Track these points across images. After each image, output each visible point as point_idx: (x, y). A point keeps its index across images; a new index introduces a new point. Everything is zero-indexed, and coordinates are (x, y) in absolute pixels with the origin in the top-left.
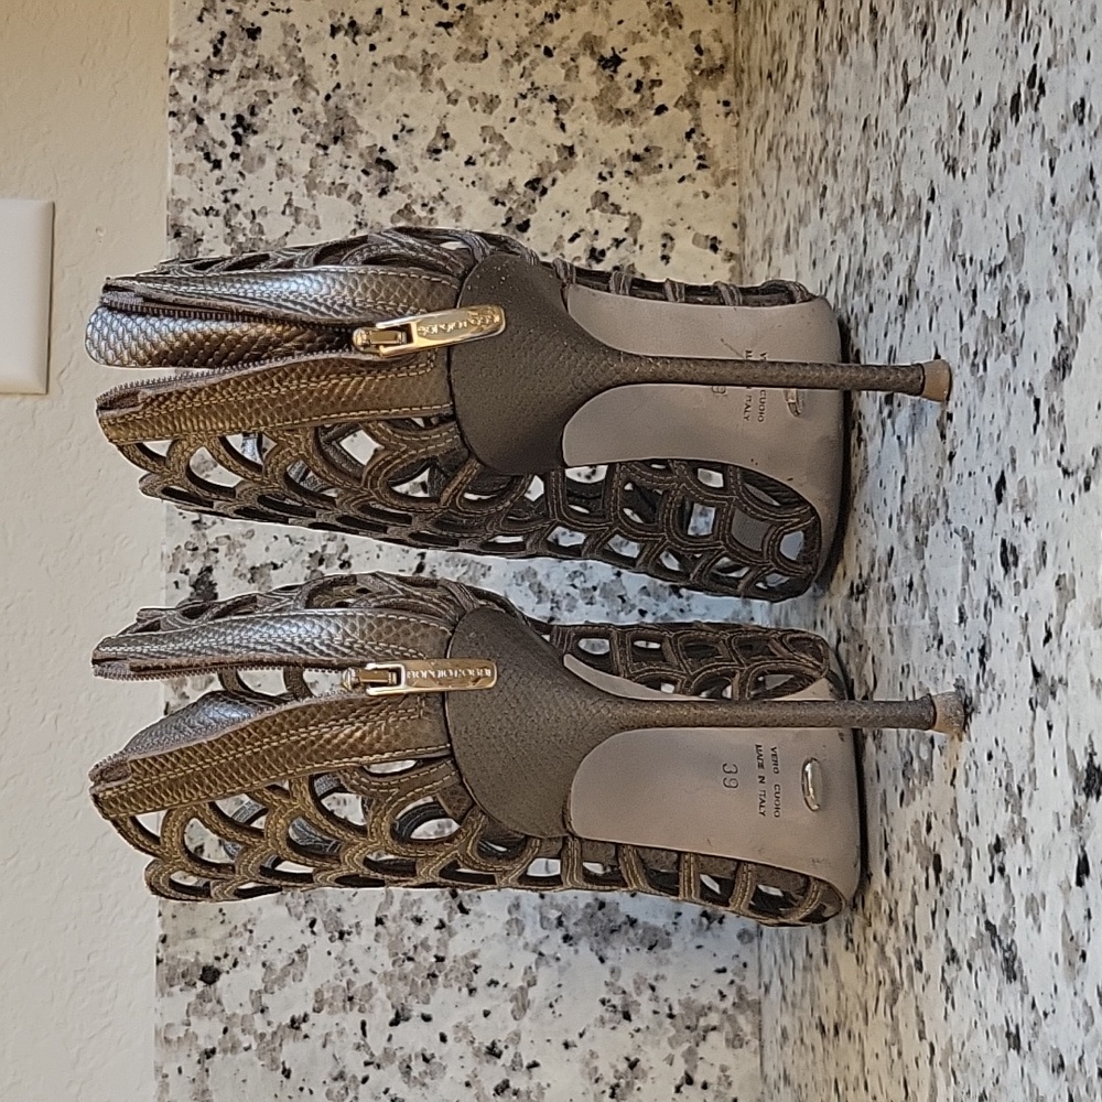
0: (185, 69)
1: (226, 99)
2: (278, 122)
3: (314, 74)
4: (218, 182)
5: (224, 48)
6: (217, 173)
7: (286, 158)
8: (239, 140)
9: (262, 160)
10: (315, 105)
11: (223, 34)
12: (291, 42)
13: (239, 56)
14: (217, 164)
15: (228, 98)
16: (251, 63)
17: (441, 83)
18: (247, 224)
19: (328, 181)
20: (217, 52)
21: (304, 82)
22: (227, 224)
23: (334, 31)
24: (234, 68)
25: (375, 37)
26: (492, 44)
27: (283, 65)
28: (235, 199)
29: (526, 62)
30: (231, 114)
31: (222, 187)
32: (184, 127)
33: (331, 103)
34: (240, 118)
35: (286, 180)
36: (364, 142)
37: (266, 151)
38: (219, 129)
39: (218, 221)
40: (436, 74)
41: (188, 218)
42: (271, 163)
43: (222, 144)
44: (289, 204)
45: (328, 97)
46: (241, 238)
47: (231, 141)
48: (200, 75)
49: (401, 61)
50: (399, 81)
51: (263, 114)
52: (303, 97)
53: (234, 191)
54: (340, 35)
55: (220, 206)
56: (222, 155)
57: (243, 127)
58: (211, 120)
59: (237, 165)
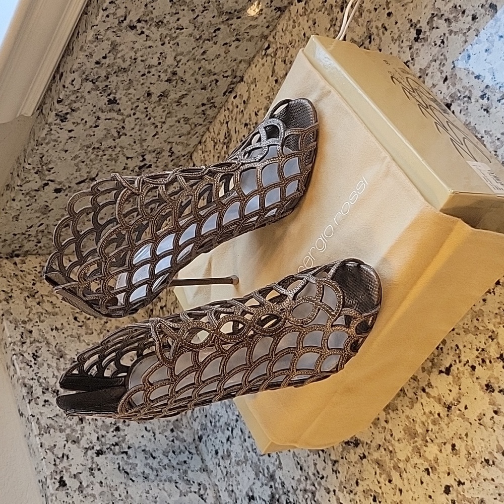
0: (14, 343)
1: (29, 349)
2: (44, 353)
3: (50, 341)
4: (33, 371)
5: (24, 336)
6: (32, 369)
7: (49, 363)
8: (35, 360)
9: (43, 365)
10: (53, 349)
11: (23, 333)
12: (41, 333)
13: (29, 338)
14: (31, 366)
16: (32, 339)
17: (84, 341)
18: (44, 381)
19: (62, 368)
20: (22, 337)
21: (48, 343)
22: (39, 382)
23: (52, 330)
24: (28, 341)
25: (63, 331)
26: (94, 330)
27: (41, 340)
28: (39, 375)
29: (103, 334)
30: (31, 353)
31: (34, 372)
32: (19, 358)
33: (57, 347)
34: (33, 354)
35: (51, 369)
36: (68, 357)
37: (43, 362)
38: (29, 358)
39: (36, 381)
40: (82, 338)
41: (26, 381)
42: (45, 365)
43: (31, 361)
44: (54, 375)
45: (56, 346)
46: (43, 385)
47: (33, 360)
48: (19, 344)
49: (72, 336)
50: (73, 341)
51: (40, 352)
52: (49, 347)
53: (38, 373)
54: (54, 331)
55: (35, 377)
56: (32, 364)
57: (35, 357)
58: (26, 355)
59: (37, 366)
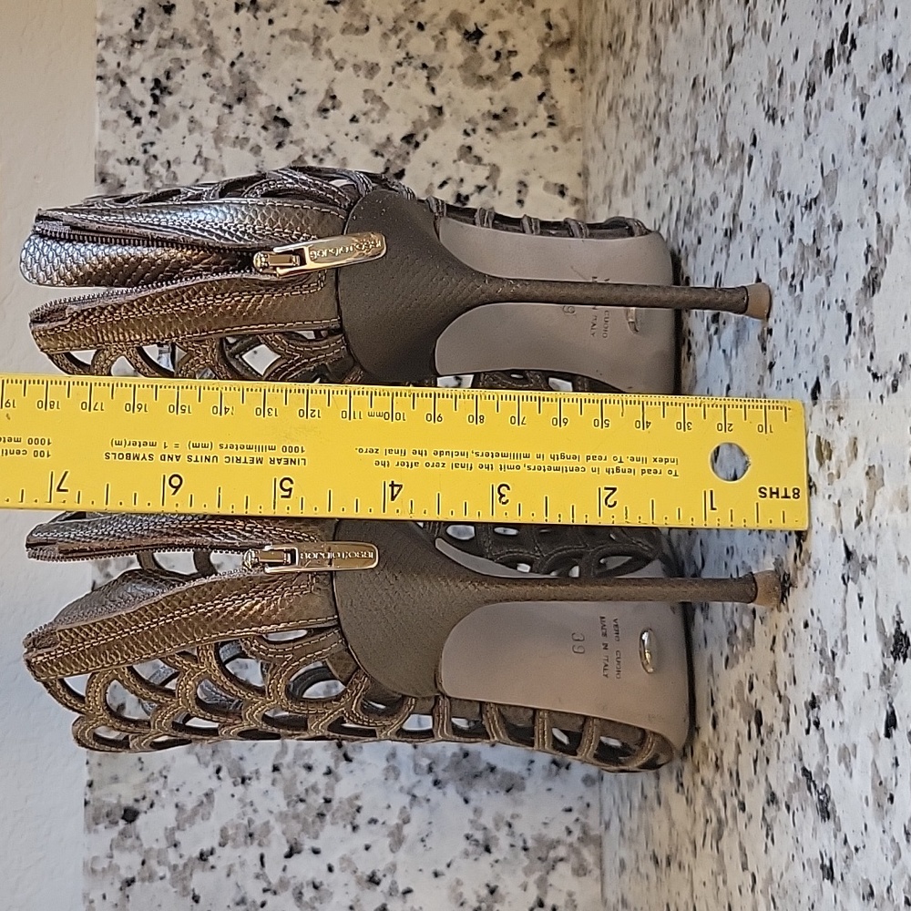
0: (109, 40)
1: (145, 65)
2: (190, 85)
3: (220, 44)
4: (139, 136)
5: (144, 22)
6: (137, 128)
7: (197, 116)
8: (156, 100)
9: (176, 117)
10: (222, 71)
11: (143, 10)
12: (201, 17)
13: (157, 29)
14: (138, 121)
15: (146, 64)
16: (167, 34)
17: (329, 53)
18: (163, 171)
19: (233, 135)
20: (138, 25)
21: (212, 51)
22: (146, 171)
23: (238, 8)
24: (152, 39)
25: (273, 14)
26: (373, 19)
27: (194, 36)
28: (152, 150)
29: (401, 35)
30: (149, 78)
31: (143, 140)
32: (109, 89)
33: (236, 69)
34: (157, 82)
35: (196, 135)
36: (263, 102)
37: (178, 109)
38: (139, 91)
39: (139, 170)
40: (325, 44)
41: (112, 167)
42: (184, 120)
43: (142, 103)
44: (199, 154)
45: (233, 64)
46: (158, 184)
47: (149, 101)
48: (123, 44)
49: (295, 34)
50: (293, 50)
51: (177, 78)
52: (211, 64)
53: (152, 144)
54: (243, 12)
55: (140, 156)
56: (142, 112)
57: (160, 89)
58: (133, 83)
59: (155, 121)
